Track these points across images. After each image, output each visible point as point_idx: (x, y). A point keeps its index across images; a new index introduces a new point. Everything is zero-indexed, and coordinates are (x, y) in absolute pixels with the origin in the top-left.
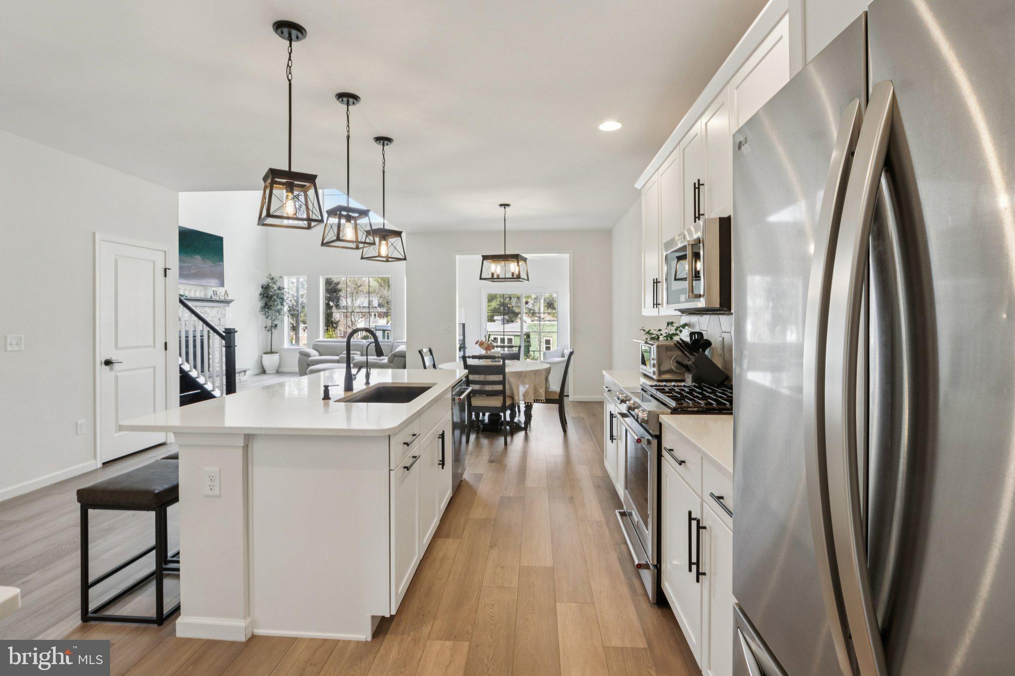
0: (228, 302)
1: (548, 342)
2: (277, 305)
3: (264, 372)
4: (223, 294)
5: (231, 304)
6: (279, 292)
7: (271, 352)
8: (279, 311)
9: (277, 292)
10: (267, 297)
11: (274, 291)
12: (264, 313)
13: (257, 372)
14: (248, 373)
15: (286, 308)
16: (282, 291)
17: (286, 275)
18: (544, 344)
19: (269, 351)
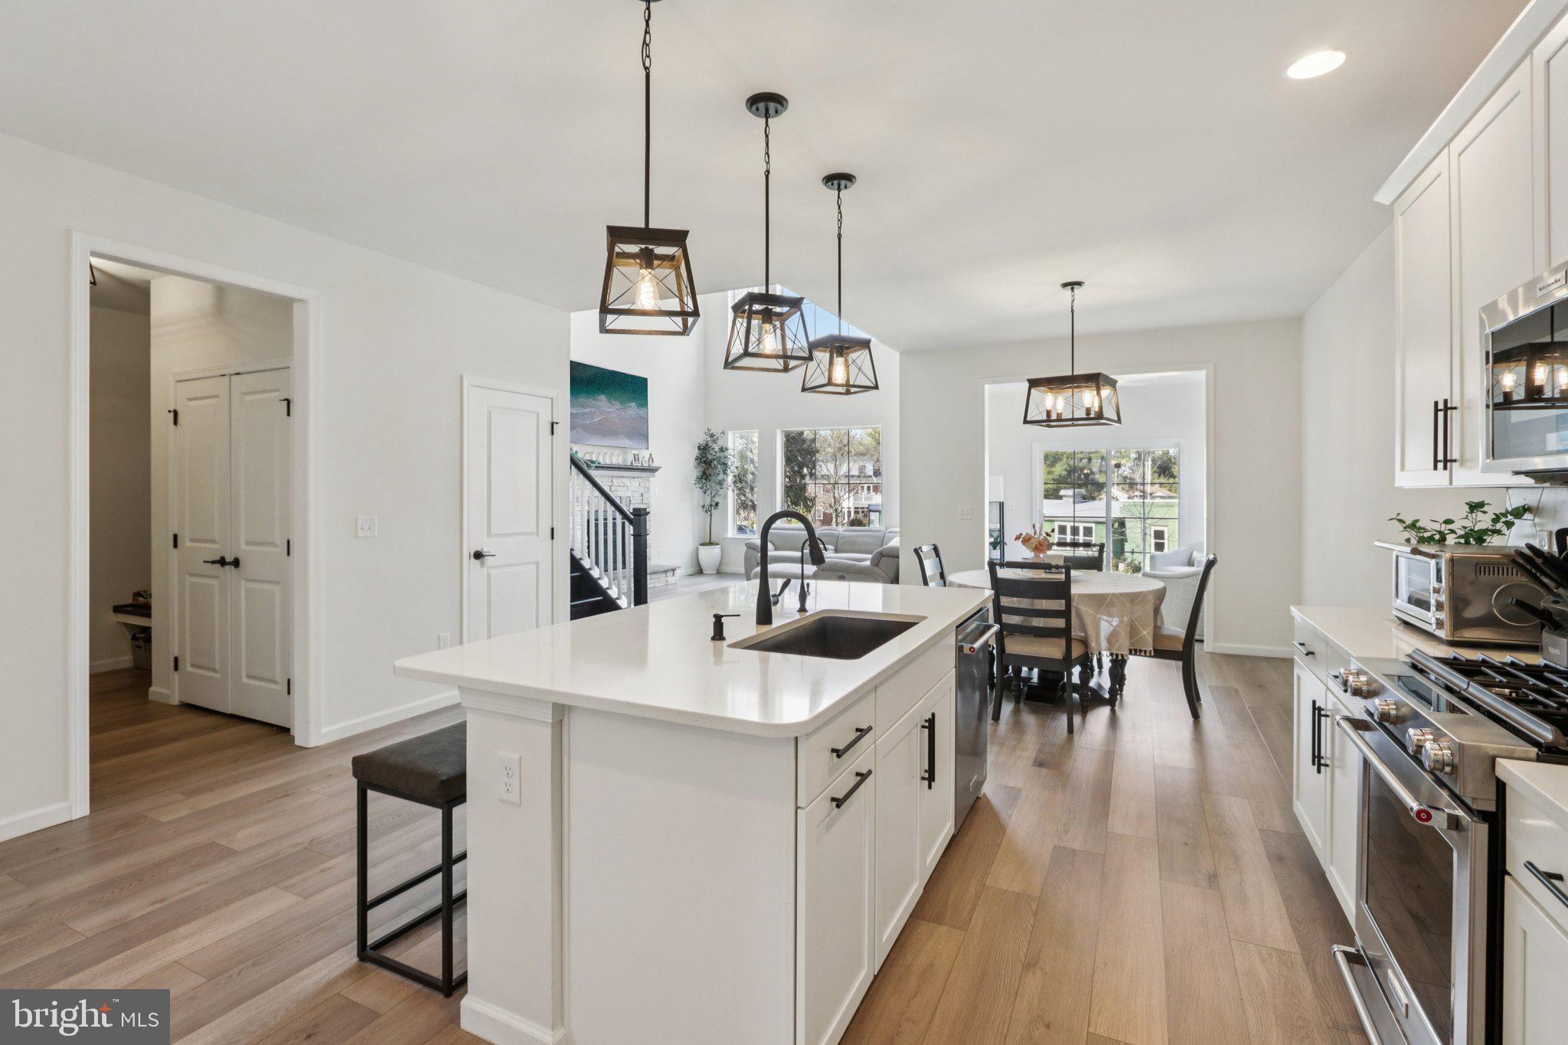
0: (653, 470)
1: (1159, 535)
2: (718, 474)
3: (700, 571)
4: (647, 459)
5: (657, 473)
6: (722, 454)
7: (711, 544)
8: (721, 483)
9: (718, 455)
10: (705, 462)
11: (714, 454)
12: (700, 485)
13: (690, 570)
14: (677, 572)
15: (730, 479)
16: (725, 454)
17: (731, 430)
18: (1153, 538)
19: (707, 541)
